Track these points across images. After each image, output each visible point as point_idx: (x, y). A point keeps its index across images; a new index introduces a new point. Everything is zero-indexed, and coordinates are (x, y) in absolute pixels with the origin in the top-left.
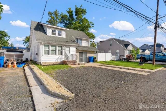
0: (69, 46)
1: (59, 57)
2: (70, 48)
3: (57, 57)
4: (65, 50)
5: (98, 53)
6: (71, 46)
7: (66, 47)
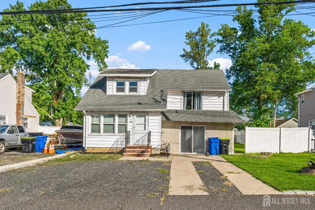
0: (143, 114)
1: (119, 137)
2: (147, 117)
3: (114, 137)
4: (134, 123)
5: (247, 128)
6: (147, 113)
7: (135, 116)
